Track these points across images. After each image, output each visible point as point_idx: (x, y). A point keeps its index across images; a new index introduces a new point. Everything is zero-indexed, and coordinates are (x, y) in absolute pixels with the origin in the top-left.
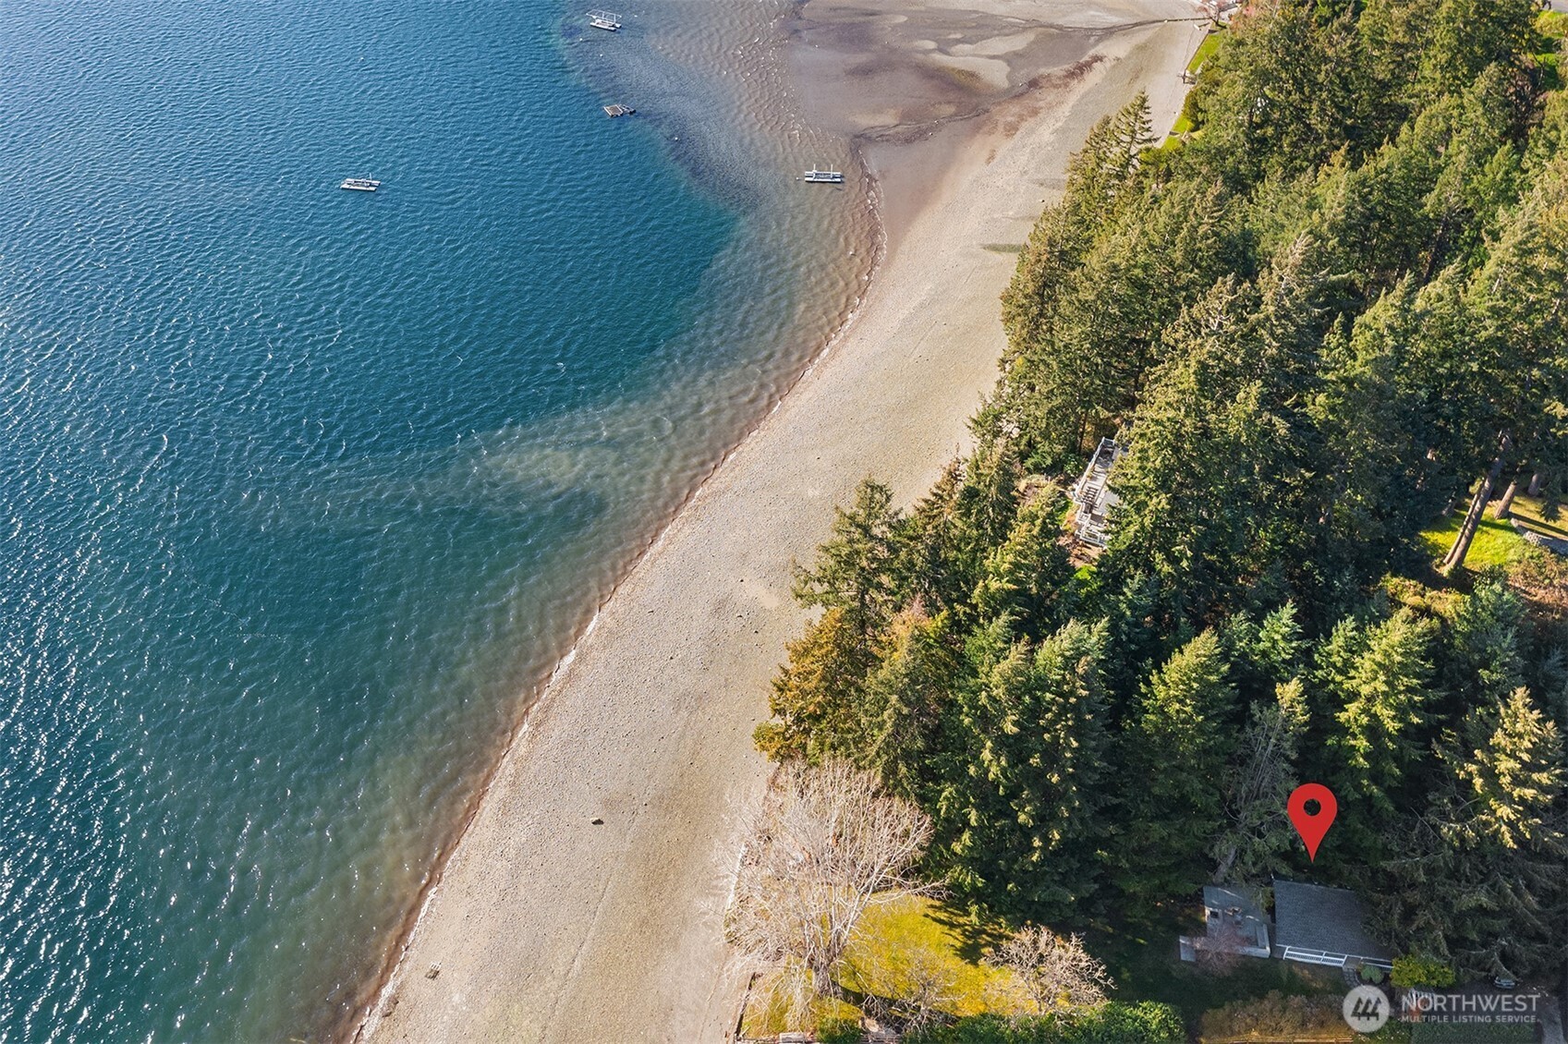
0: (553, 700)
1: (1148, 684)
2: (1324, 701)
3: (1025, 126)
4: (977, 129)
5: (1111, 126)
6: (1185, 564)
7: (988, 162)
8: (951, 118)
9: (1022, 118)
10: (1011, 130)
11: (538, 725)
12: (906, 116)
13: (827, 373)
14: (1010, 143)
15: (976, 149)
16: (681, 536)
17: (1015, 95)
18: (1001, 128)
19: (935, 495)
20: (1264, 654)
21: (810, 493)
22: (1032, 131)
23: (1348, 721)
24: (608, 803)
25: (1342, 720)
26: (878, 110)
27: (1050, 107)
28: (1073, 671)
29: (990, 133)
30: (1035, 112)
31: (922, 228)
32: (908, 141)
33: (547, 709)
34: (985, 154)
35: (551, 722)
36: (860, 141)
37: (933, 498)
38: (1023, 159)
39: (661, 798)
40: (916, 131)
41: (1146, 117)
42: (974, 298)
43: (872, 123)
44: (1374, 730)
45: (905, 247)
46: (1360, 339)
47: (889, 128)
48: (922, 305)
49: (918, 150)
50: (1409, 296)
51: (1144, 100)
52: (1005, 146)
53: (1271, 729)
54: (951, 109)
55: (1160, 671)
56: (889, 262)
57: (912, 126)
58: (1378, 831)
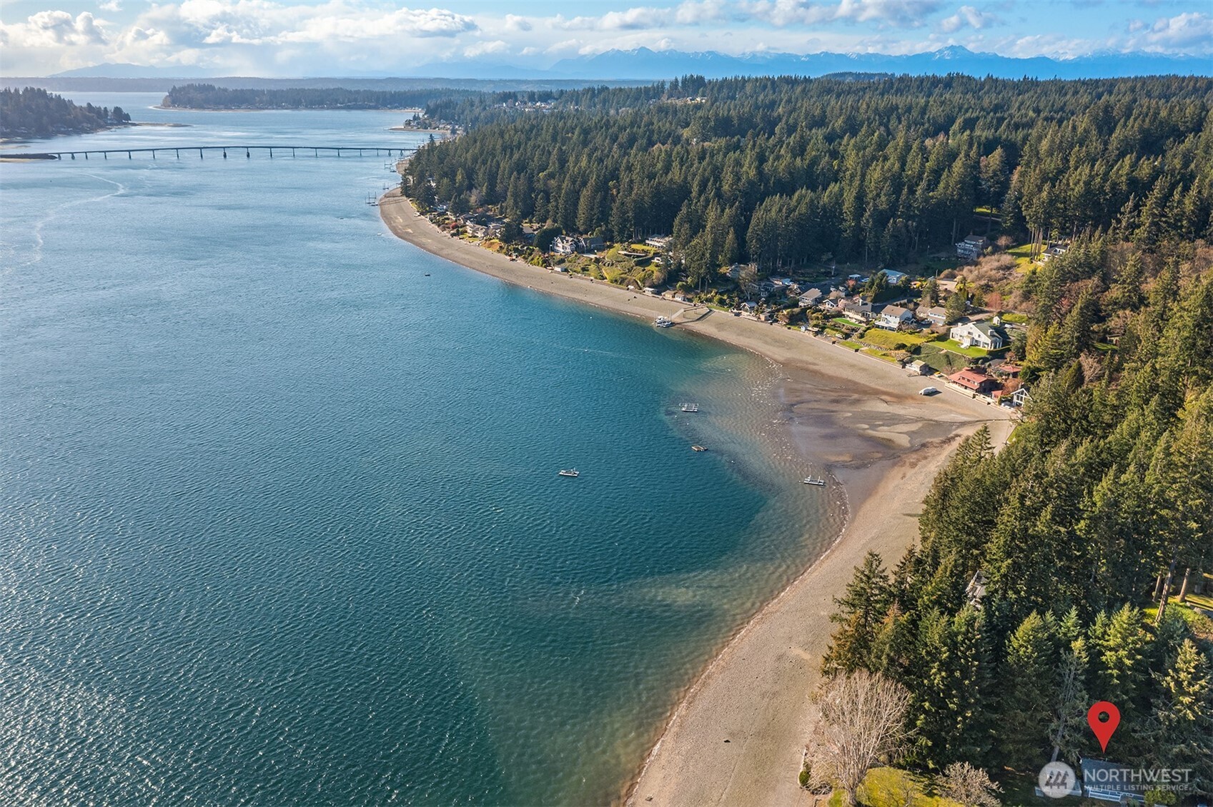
0: (697, 693)
1: (1010, 641)
2: (1095, 653)
3: (920, 464)
4: (894, 465)
5: (970, 442)
6: (1022, 593)
7: (902, 478)
8: (880, 459)
9: (918, 460)
10: (913, 465)
11: (690, 703)
12: (855, 457)
13: (824, 565)
14: (913, 471)
15: (896, 472)
16: (755, 629)
17: (913, 450)
18: (908, 464)
19: (902, 563)
20: (1065, 634)
21: (822, 613)
22: (925, 466)
23: (1107, 660)
24: (732, 734)
25: (1104, 660)
26: (840, 454)
27: (933, 456)
28: (973, 627)
29: (902, 466)
30: (925, 458)
31: (870, 505)
32: (858, 468)
33: (694, 696)
34: (901, 475)
35: (697, 702)
36: (829, 468)
37: (901, 565)
38: (921, 478)
39: (759, 733)
40: (861, 463)
41: (988, 437)
42: (900, 536)
43: (837, 459)
44: (1119, 664)
45: (861, 513)
46: (1096, 498)
47: (846, 462)
48: (873, 538)
49: (863, 472)
50: (1117, 477)
51: (986, 428)
52: (910, 472)
53: (1071, 663)
54: (880, 455)
55: (1014, 634)
56: (853, 520)
57: (860, 462)
58: (1129, 723)
